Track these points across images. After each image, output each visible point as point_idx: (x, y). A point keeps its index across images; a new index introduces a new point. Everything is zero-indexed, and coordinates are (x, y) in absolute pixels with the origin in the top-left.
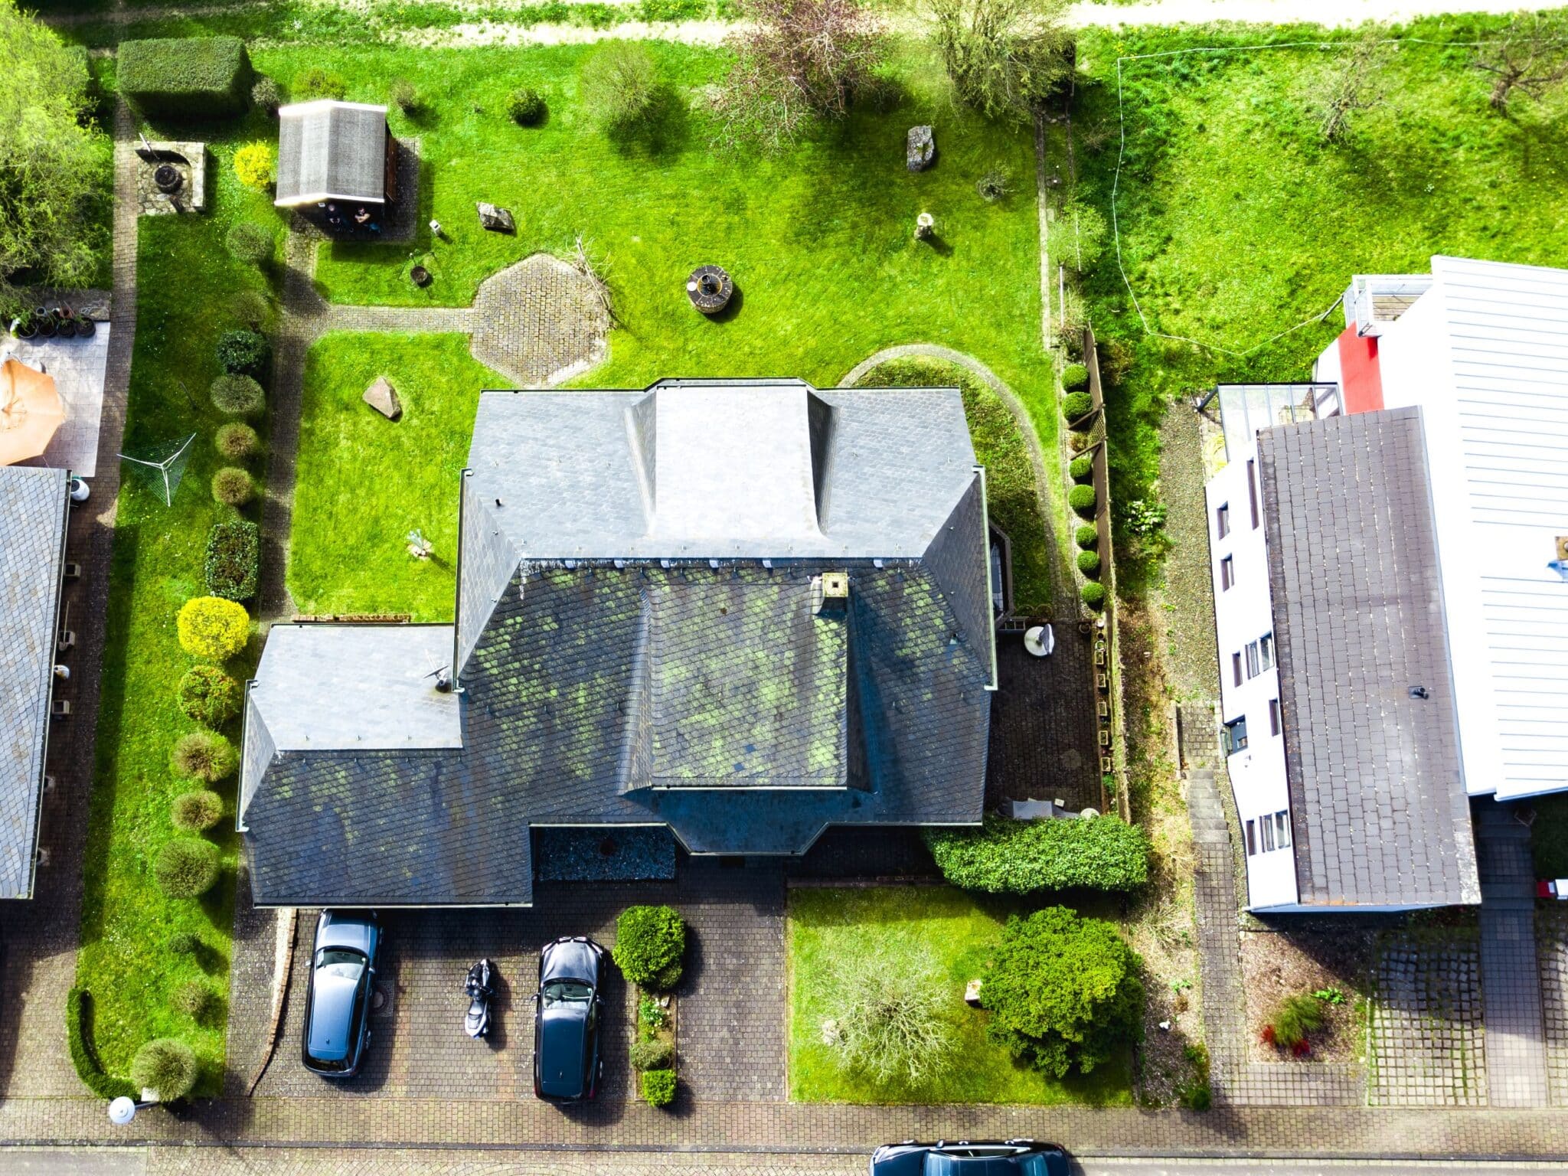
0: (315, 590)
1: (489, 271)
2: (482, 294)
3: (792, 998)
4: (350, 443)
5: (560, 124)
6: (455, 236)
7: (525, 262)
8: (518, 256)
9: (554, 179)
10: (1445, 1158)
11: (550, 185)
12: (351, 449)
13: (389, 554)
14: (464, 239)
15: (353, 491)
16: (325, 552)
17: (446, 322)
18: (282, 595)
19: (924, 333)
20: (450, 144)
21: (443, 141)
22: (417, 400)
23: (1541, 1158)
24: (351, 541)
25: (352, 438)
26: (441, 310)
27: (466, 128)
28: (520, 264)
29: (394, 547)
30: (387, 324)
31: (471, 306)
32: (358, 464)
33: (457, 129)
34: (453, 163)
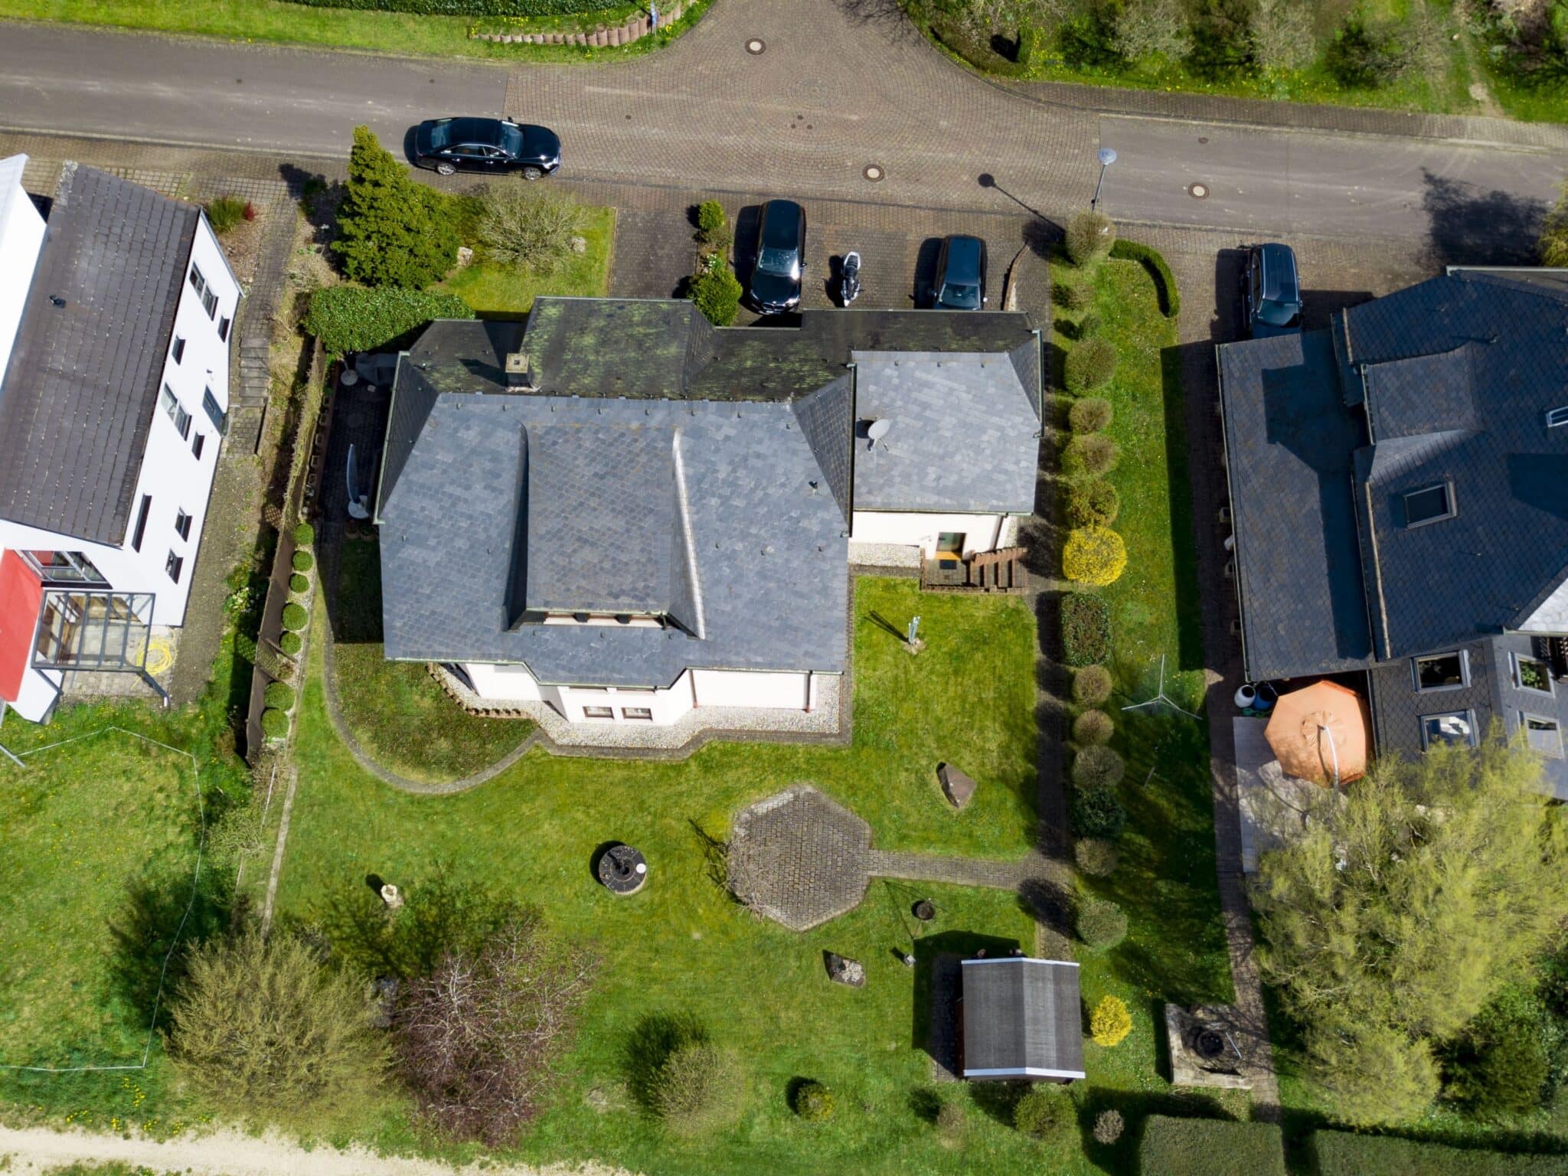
0: (1009, 615)
1: (853, 915)
2: (860, 891)
3: (606, 270)
4: (987, 746)
5: (773, 1082)
6: (890, 957)
7: (815, 923)
8: (823, 929)
9: (782, 1015)
10: (147, 144)
11: (787, 1009)
12: (985, 740)
13: (942, 643)
14: (880, 951)
15: (981, 700)
16: (1003, 647)
17: (896, 864)
18: (1038, 613)
19: (412, 803)
20: (898, 1068)
21: (905, 1073)
22: (923, 784)
23: (79, 138)
24: (979, 656)
25: (983, 750)
26: (902, 876)
27: (879, 1088)
28: (820, 921)
29: (939, 647)
30: (957, 867)
31: (871, 878)
32: (977, 725)
33: (889, 1087)
34: (893, 1045)
